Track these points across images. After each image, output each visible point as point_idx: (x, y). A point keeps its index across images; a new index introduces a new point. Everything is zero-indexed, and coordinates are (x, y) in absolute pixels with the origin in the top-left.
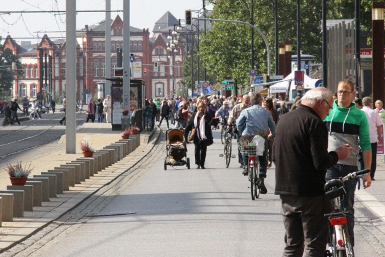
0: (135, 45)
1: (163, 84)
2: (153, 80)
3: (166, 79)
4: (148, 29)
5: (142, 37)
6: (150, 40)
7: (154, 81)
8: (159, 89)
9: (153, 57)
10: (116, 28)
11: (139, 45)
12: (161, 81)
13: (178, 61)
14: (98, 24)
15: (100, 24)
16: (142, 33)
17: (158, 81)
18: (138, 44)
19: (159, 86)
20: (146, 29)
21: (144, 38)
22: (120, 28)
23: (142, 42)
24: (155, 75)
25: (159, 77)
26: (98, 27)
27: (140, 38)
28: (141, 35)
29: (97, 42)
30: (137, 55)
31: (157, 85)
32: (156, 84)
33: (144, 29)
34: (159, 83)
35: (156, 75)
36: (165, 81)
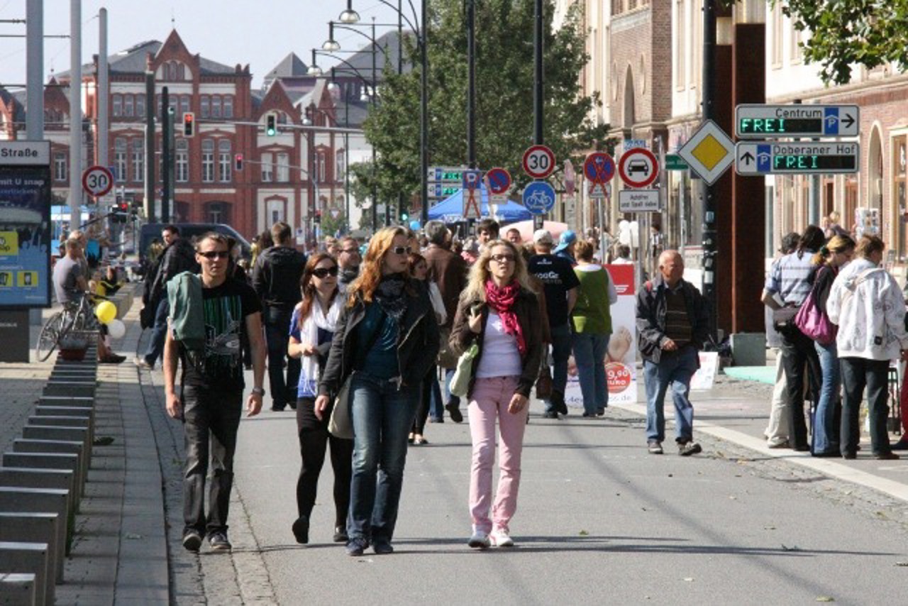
0: (215, 104)
1: (285, 200)
2: (259, 190)
3: (292, 190)
4: (247, 67)
5: (233, 85)
6: (252, 93)
7: (263, 194)
8: (275, 213)
9: (259, 134)
10: (168, 62)
11: (227, 104)
12: (280, 195)
13: (322, 146)
14: (126, 53)
15: (130, 51)
16: (233, 75)
17: (272, 195)
18: (222, 104)
19: (275, 206)
20: (243, 68)
21: (237, 88)
22: (178, 62)
23: (234, 98)
24: (265, 179)
25: (275, 184)
26: (124, 59)
27: (229, 89)
28: (230, 81)
29: (123, 96)
30: (221, 129)
31: (269, 203)
32: (267, 200)
33: (239, 67)
34: (276, 198)
35: (268, 180)
36: (289, 193)
